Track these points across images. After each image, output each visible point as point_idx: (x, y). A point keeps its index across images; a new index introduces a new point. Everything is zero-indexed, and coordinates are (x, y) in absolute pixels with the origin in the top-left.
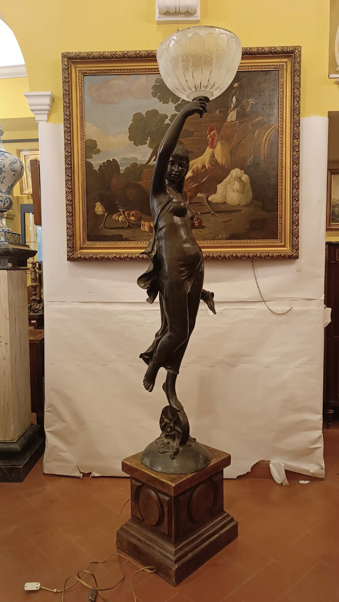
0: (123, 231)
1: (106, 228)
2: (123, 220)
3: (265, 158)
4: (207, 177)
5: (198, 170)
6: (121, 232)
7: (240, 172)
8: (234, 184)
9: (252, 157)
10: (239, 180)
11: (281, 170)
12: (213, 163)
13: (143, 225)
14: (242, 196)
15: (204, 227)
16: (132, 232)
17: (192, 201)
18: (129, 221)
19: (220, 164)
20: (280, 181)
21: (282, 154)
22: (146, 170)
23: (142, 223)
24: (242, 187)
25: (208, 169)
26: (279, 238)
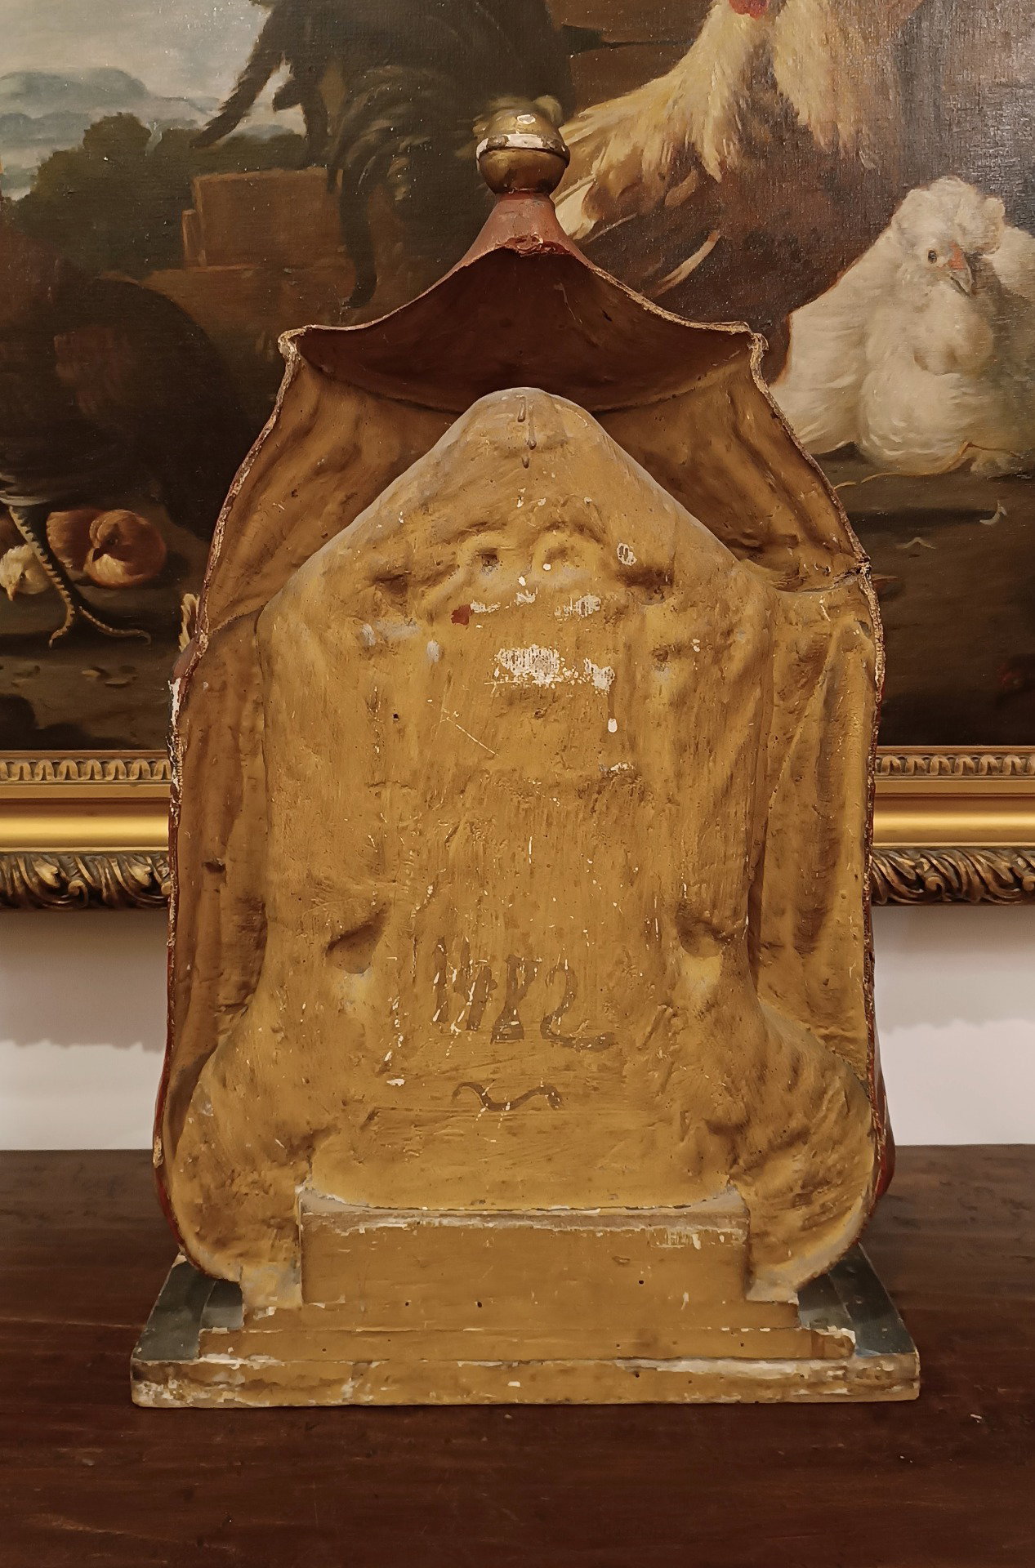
0: (37, 668)
2: (35, 584)
4: (707, 247)
6: (17, 677)
7: (979, 207)
8: (926, 306)
10: (964, 275)
12: (761, 132)
14: (986, 399)
16: (104, 674)
18: (81, 589)
19: (821, 139)
22: (216, 177)
23: (186, 608)
24: (991, 335)
25: (718, 177)
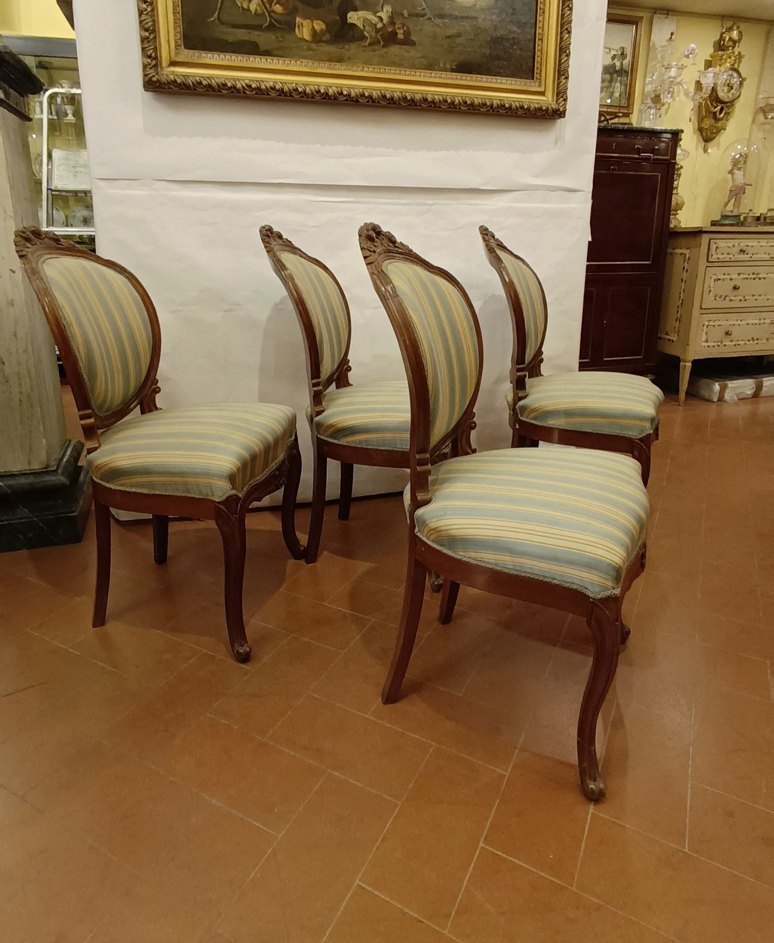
0: (260, 34)
1: (223, 23)
2: (260, 11)
6: (255, 36)
13: (299, 26)
15: (413, 44)
16: (277, 38)
18: (271, 13)
23: (297, 21)
26: (537, 78)
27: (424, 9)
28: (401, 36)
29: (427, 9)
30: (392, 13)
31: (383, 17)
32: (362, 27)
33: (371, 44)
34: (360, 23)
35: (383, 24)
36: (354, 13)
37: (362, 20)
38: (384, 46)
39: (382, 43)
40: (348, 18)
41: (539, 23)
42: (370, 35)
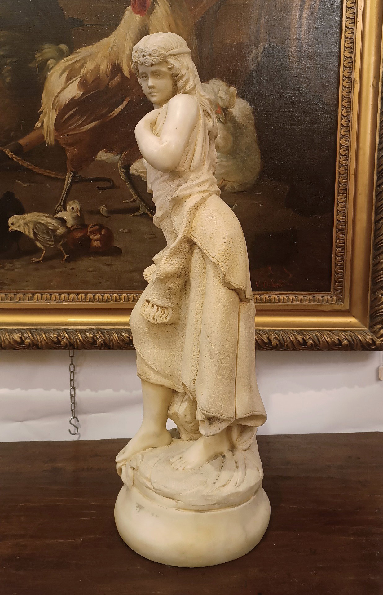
3: (299, 50)
5: (97, 79)
7: (227, 90)
9: (262, 46)
11: (347, 90)
15: (117, 252)
17: (80, 173)
20: (341, 122)
21: (353, 41)
26: (335, 289)
27: (134, 200)
28: (95, 243)
29: (139, 202)
30: (80, 212)
31: (65, 218)
32: (32, 236)
33: (45, 259)
34: (29, 230)
35: (67, 228)
36: (19, 217)
37: (31, 225)
38: (68, 260)
39: (66, 256)
40: (9, 225)
41: (338, 205)
42: (45, 246)
